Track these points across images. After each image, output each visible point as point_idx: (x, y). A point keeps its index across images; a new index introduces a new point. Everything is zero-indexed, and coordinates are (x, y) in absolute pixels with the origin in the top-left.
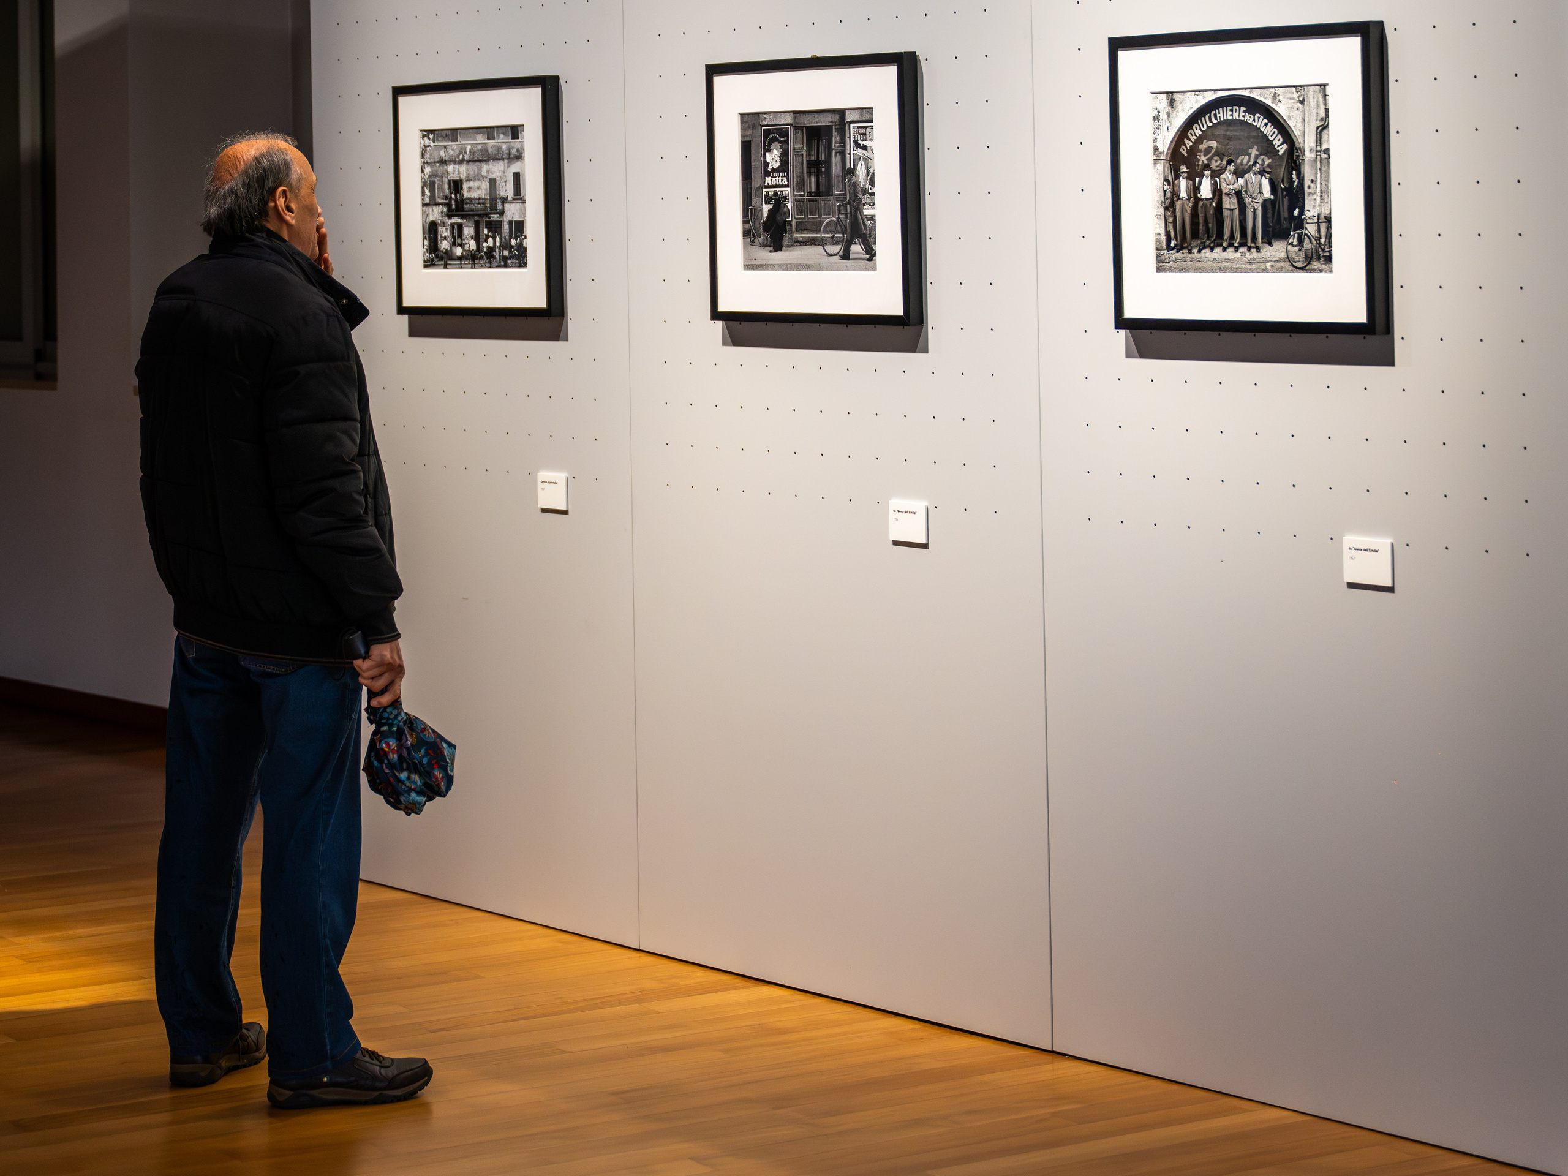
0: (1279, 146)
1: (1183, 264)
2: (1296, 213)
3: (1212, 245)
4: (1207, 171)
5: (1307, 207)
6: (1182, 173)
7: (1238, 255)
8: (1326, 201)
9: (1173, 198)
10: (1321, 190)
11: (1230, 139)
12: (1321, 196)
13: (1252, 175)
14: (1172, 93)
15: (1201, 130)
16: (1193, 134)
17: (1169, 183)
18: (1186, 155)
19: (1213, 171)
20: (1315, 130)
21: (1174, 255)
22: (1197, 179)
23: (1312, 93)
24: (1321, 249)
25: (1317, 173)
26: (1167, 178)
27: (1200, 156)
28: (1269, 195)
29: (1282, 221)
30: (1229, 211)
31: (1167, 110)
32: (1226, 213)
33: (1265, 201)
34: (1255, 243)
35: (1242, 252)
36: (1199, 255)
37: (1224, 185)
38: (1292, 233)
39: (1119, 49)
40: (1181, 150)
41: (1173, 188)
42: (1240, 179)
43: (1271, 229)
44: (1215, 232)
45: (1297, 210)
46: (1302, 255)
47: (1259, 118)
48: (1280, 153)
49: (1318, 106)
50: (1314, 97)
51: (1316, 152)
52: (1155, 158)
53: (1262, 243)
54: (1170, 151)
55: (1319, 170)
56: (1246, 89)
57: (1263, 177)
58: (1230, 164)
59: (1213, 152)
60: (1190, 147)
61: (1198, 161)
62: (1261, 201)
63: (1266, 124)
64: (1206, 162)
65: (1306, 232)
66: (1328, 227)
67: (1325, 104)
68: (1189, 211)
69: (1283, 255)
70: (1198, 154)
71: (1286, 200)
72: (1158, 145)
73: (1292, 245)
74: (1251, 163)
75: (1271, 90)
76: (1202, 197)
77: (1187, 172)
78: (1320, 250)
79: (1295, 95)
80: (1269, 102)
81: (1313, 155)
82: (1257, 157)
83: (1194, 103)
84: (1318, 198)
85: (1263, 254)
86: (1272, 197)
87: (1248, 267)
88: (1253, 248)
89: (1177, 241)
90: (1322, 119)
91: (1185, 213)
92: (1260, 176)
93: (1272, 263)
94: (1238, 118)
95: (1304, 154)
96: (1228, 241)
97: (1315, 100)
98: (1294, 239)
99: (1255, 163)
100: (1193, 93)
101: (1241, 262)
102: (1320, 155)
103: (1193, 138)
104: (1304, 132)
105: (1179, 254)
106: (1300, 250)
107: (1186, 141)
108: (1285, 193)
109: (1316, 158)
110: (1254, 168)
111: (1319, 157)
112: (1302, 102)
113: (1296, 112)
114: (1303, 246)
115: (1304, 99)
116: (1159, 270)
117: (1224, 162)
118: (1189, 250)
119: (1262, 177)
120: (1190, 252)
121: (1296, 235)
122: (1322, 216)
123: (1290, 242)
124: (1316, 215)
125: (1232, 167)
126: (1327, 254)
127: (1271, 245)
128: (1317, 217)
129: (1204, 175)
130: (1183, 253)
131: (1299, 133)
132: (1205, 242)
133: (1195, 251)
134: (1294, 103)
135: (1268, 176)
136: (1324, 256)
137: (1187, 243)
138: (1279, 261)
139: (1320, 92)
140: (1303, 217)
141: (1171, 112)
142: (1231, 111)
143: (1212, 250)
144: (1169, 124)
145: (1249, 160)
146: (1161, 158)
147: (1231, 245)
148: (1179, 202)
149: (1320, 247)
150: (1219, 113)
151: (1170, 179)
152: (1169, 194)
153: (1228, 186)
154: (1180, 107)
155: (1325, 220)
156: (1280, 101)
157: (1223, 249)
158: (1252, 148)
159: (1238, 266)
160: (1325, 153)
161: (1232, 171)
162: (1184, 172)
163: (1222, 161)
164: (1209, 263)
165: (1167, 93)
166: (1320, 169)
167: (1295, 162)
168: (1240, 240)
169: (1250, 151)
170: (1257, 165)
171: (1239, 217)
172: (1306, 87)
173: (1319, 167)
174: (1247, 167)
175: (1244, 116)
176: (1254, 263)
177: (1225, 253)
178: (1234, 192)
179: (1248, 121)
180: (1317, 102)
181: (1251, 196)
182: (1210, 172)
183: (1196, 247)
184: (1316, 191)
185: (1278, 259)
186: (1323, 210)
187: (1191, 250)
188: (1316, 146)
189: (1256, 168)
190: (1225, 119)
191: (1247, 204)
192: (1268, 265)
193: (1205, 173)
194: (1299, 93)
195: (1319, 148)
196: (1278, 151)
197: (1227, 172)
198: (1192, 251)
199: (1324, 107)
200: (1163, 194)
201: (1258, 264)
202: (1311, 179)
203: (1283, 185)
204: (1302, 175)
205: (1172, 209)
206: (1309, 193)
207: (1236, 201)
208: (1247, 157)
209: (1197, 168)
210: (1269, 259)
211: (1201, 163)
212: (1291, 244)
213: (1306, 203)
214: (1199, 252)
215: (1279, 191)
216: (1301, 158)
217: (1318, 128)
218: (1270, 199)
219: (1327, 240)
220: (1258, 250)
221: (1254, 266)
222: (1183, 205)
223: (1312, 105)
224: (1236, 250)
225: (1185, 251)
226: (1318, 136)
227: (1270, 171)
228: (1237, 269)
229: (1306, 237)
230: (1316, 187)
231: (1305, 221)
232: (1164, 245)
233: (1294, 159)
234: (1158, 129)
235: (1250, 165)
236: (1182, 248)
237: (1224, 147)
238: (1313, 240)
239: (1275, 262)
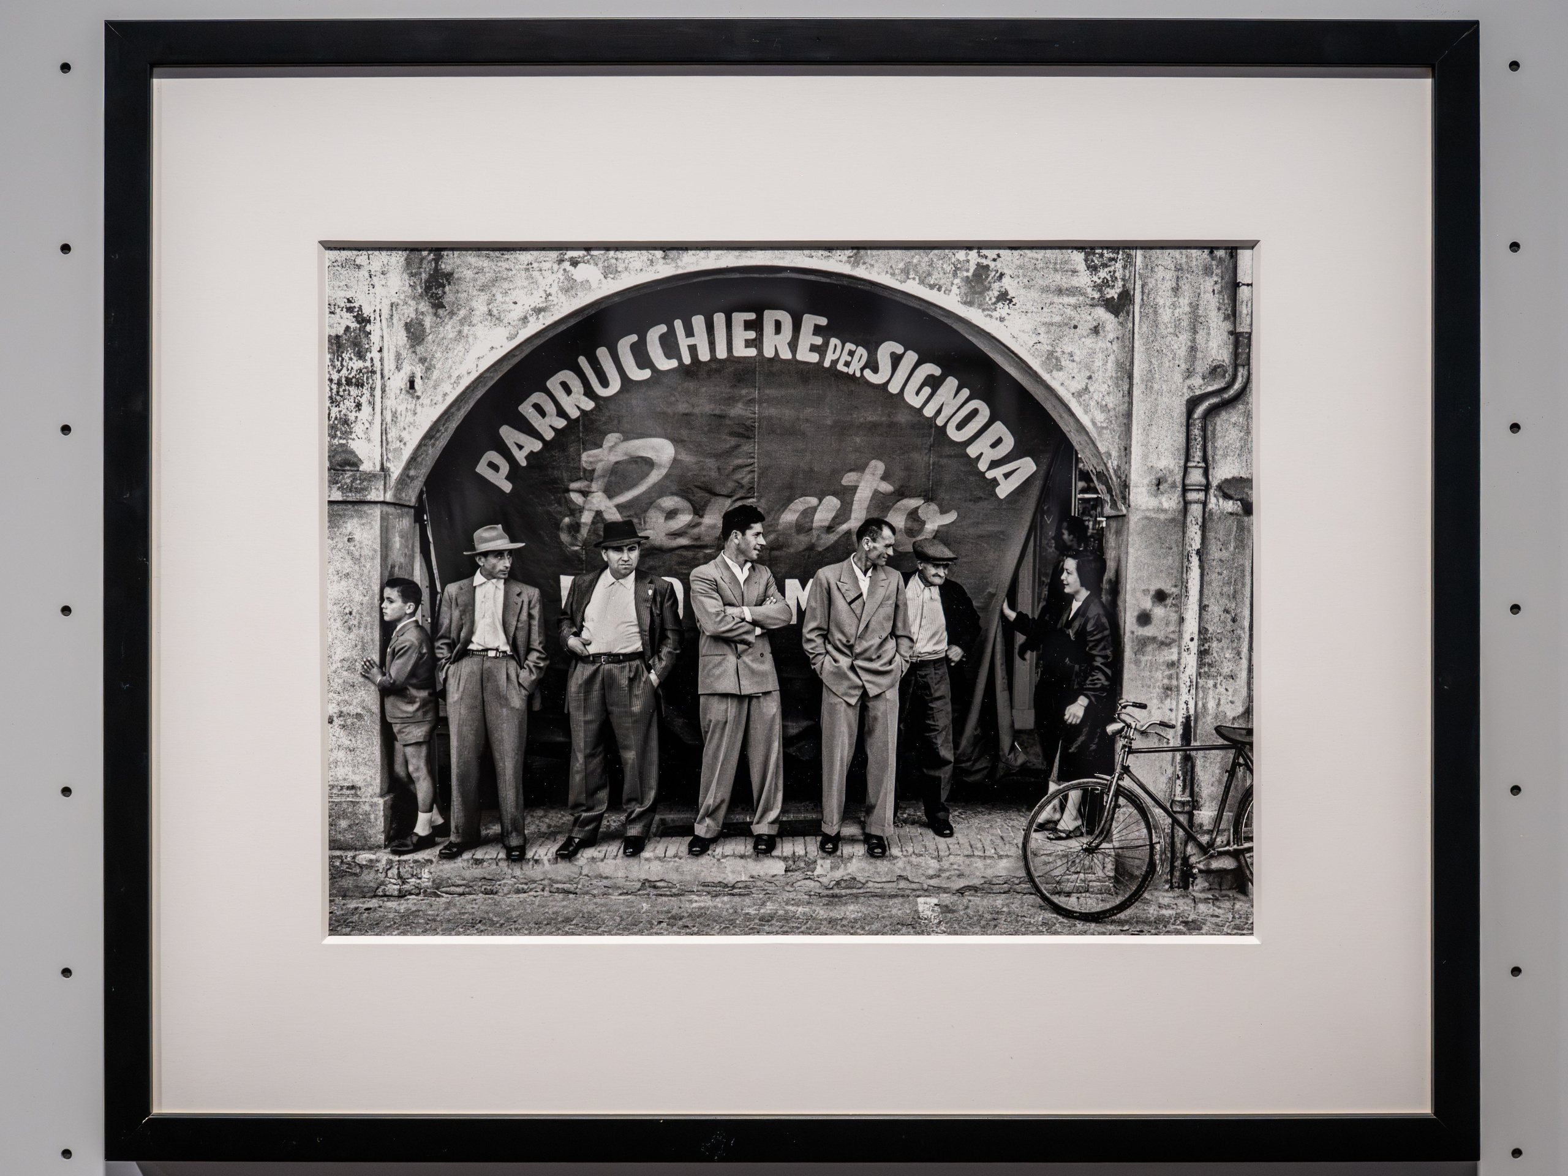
0: (994, 464)
1: (478, 903)
2: (1075, 711)
3: (634, 831)
4: (619, 549)
5: (1130, 693)
6: (486, 554)
7: (773, 867)
8: (1226, 671)
9: (432, 649)
10: (1203, 631)
11: (745, 431)
12: (1202, 653)
13: (859, 573)
14: (438, 249)
15: (589, 392)
16: (550, 408)
17: (410, 592)
18: (507, 487)
19: (650, 552)
20: (1179, 408)
21: (433, 868)
22: (566, 581)
23: (1170, 275)
24: (1199, 845)
25: (1184, 569)
26: (398, 573)
27: (585, 494)
28: (944, 646)
29: (1006, 741)
30: (730, 709)
31: (409, 312)
32: (714, 712)
33: (917, 667)
34: (863, 825)
35: (794, 858)
36: (564, 869)
37: (712, 605)
38: (1053, 787)
39: (156, 70)
40: (482, 469)
41: (435, 614)
42: (792, 585)
43: (945, 773)
44: (653, 782)
45: (1083, 701)
46: (1103, 868)
47: (896, 360)
48: (1003, 490)
49: (1196, 322)
50: (1176, 290)
51: (1185, 490)
52: (337, 496)
53: (898, 822)
54: (421, 473)
55: (1195, 561)
56: (829, 247)
57: (915, 582)
58: (743, 528)
59: (655, 477)
60: (531, 456)
61: (576, 511)
62: (900, 666)
63: (934, 383)
64: (613, 516)
65: (1127, 782)
66: (1235, 765)
67: (1233, 315)
68: (517, 700)
69: (1006, 867)
70: (574, 485)
71: (1026, 669)
72: (354, 445)
73: (1055, 830)
74: (855, 522)
75: (961, 255)
76: (592, 650)
77: (511, 552)
78: (1190, 849)
79: (1084, 279)
80: (950, 300)
81: (1170, 502)
82: (882, 503)
83: (554, 290)
84: (1190, 661)
85: (900, 864)
86: (956, 653)
87: (822, 913)
88: (852, 840)
89: (445, 811)
90: (1215, 371)
91: (493, 708)
92: (896, 576)
93: (946, 899)
94: (786, 354)
95: (1125, 499)
96: (722, 812)
97: (1184, 302)
98: (1062, 808)
99: (872, 526)
100: (554, 254)
101: (785, 896)
102: (1205, 504)
103: (548, 425)
104: (1129, 415)
105: (460, 863)
106: (1090, 850)
107: (508, 434)
108: (1020, 639)
109: (1185, 511)
110: (867, 544)
111: (1196, 510)
112: (1120, 306)
113: (1089, 341)
114: (1107, 835)
115: (1126, 297)
116: (339, 924)
117: (713, 519)
118: (509, 850)
119: (907, 578)
120: (516, 856)
121: (1074, 796)
122: (1205, 731)
123: (1042, 818)
124: (1178, 720)
125: (754, 538)
126: (1227, 863)
127: (943, 829)
128: (1180, 730)
129: (605, 565)
130: (478, 862)
131: (1100, 417)
132: (600, 818)
133: (544, 852)
134: (1076, 307)
135: (934, 572)
136: (1207, 872)
137: (500, 820)
138: (985, 888)
139: (1207, 271)
140: (1111, 728)
141: (428, 321)
142: (755, 325)
143: (634, 847)
144: (419, 371)
145: (843, 514)
146: (372, 496)
147: (732, 830)
148: (467, 666)
149: (1190, 837)
150: (690, 333)
151: (419, 575)
152: (408, 636)
153: (730, 610)
154: (480, 305)
155: (1221, 741)
156: (1004, 297)
157: (691, 845)
158: (861, 468)
159: (770, 907)
160: (1227, 497)
161: (754, 554)
162: (499, 554)
163: (699, 511)
164: (615, 897)
165: (412, 248)
166: (1198, 552)
167: (1077, 526)
168: (783, 811)
169: (849, 479)
170: (886, 532)
171: (784, 728)
172: (1139, 253)
173: (1197, 545)
174: (832, 538)
175: (820, 350)
176: (856, 896)
177: (704, 860)
178: (758, 631)
179: (840, 367)
180: (1194, 307)
181: (851, 647)
182: (635, 555)
183: (548, 836)
184: (1180, 633)
185: (977, 882)
186: (1211, 705)
187: (522, 850)
188: (1186, 469)
189: (883, 543)
190: (722, 353)
191: (826, 678)
192: (926, 906)
193: (613, 557)
194: (1103, 273)
195: (1196, 477)
196: (995, 482)
197: (726, 557)
198: (530, 854)
199: (1227, 326)
200: (377, 635)
201: (876, 902)
202: (1153, 588)
203: (1012, 607)
204: (1109, 574)
205: (424, 694)
206: (1143, 643)
207: (767, 666)
208: (832, 503)
209: (564, 537)
210: (933, 882)
211: (587, 518)
212: (1050, 826)
213: (1126, 676)
214: (568, 853)
215: (994, 629)
216: (1108, 510)
217: (1193, 403)
218: (947, 659)
219: (1228, 815)
220: (877, 847)
221: (851, 910)
222: (485, 679)
223: (1166, 316)
224: (765, 846)
225: (492, 853)
226: (1196, 432)
227: (948, 554)
228: (766, 920)
229: (1122, 801)
230: (1182, 620)
231: (1120, 743)
232: (377, 829)
233: (1074, 512)
234: (359, 385)
235: (848, 533)
236: (472, 840)
237: (711, 463)
238: (1158, 811)
239: (961, 892)
